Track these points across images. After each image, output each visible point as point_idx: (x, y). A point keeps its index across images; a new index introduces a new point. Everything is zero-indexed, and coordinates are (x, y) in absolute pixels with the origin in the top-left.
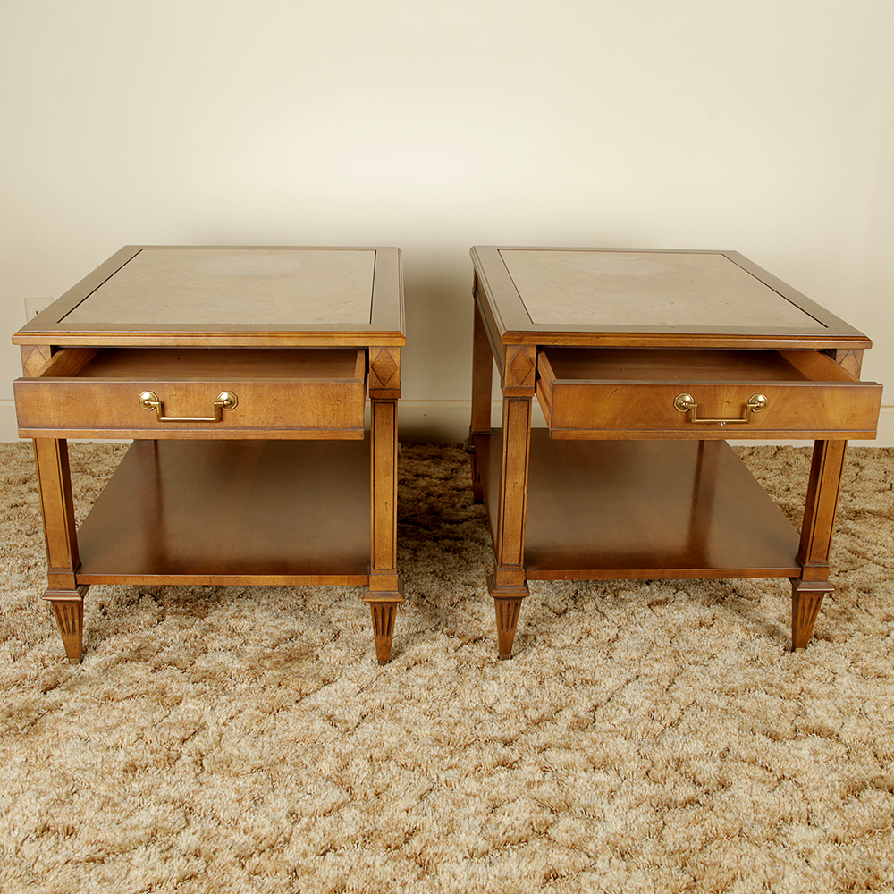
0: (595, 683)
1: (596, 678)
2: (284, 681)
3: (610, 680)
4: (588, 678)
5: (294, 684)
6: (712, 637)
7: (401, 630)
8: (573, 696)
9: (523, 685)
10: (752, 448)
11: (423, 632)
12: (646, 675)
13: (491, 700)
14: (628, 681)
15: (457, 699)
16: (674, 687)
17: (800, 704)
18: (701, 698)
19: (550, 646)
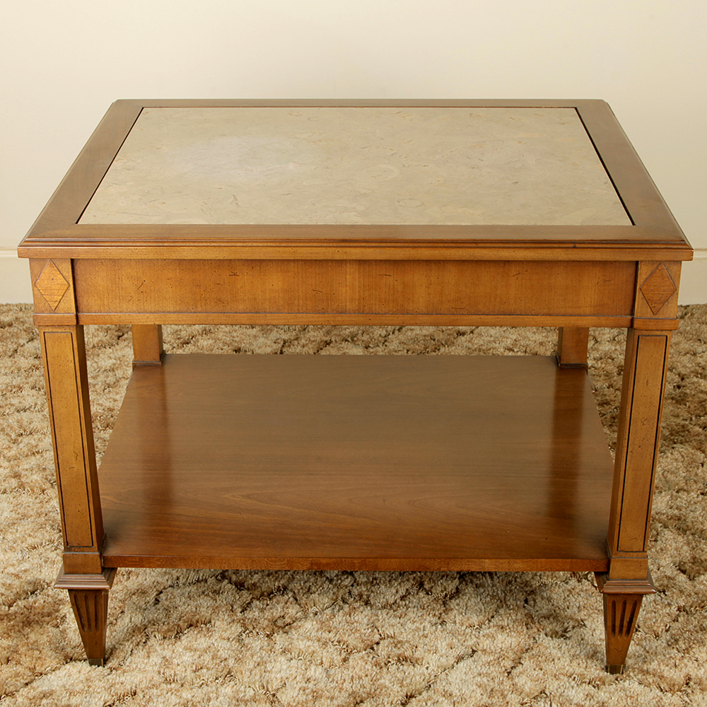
0: (413, 662)
1: (417, 655)
2: (15, 655)
3: (435, 657)
4: (407, 654)
5: (26, 661)
6: (582, 594)
7: (178, 578)
8: (382, 681)
9: (322, 663)
10: (686, 307)
11: (206, 581)
12: (484, 651)
13: (276, 684)
14: (460, 659)
15: (232, 683)
16: (520, 668)
17: (686, 699)
18: (552, 686)
19: (367, 603)
